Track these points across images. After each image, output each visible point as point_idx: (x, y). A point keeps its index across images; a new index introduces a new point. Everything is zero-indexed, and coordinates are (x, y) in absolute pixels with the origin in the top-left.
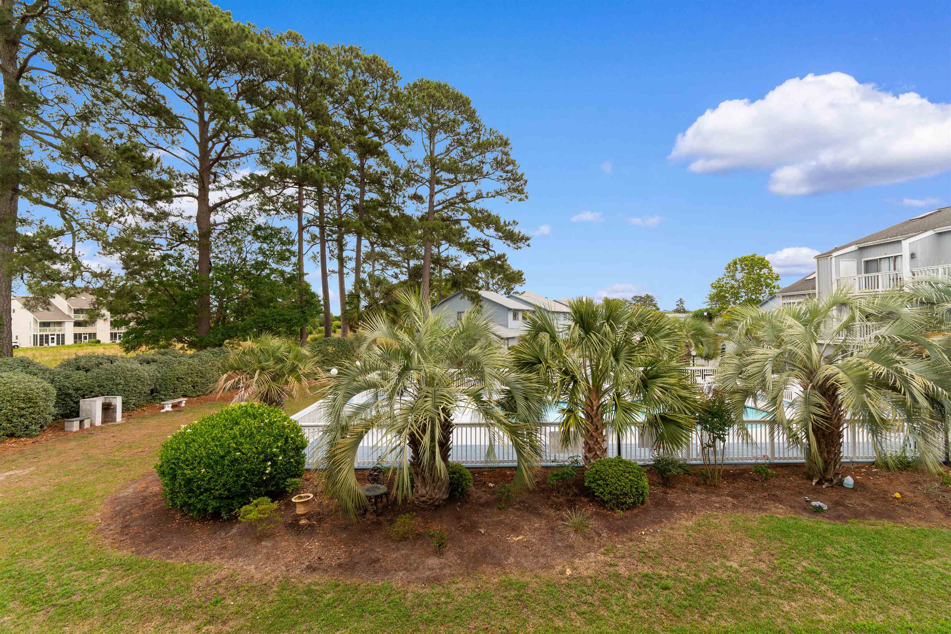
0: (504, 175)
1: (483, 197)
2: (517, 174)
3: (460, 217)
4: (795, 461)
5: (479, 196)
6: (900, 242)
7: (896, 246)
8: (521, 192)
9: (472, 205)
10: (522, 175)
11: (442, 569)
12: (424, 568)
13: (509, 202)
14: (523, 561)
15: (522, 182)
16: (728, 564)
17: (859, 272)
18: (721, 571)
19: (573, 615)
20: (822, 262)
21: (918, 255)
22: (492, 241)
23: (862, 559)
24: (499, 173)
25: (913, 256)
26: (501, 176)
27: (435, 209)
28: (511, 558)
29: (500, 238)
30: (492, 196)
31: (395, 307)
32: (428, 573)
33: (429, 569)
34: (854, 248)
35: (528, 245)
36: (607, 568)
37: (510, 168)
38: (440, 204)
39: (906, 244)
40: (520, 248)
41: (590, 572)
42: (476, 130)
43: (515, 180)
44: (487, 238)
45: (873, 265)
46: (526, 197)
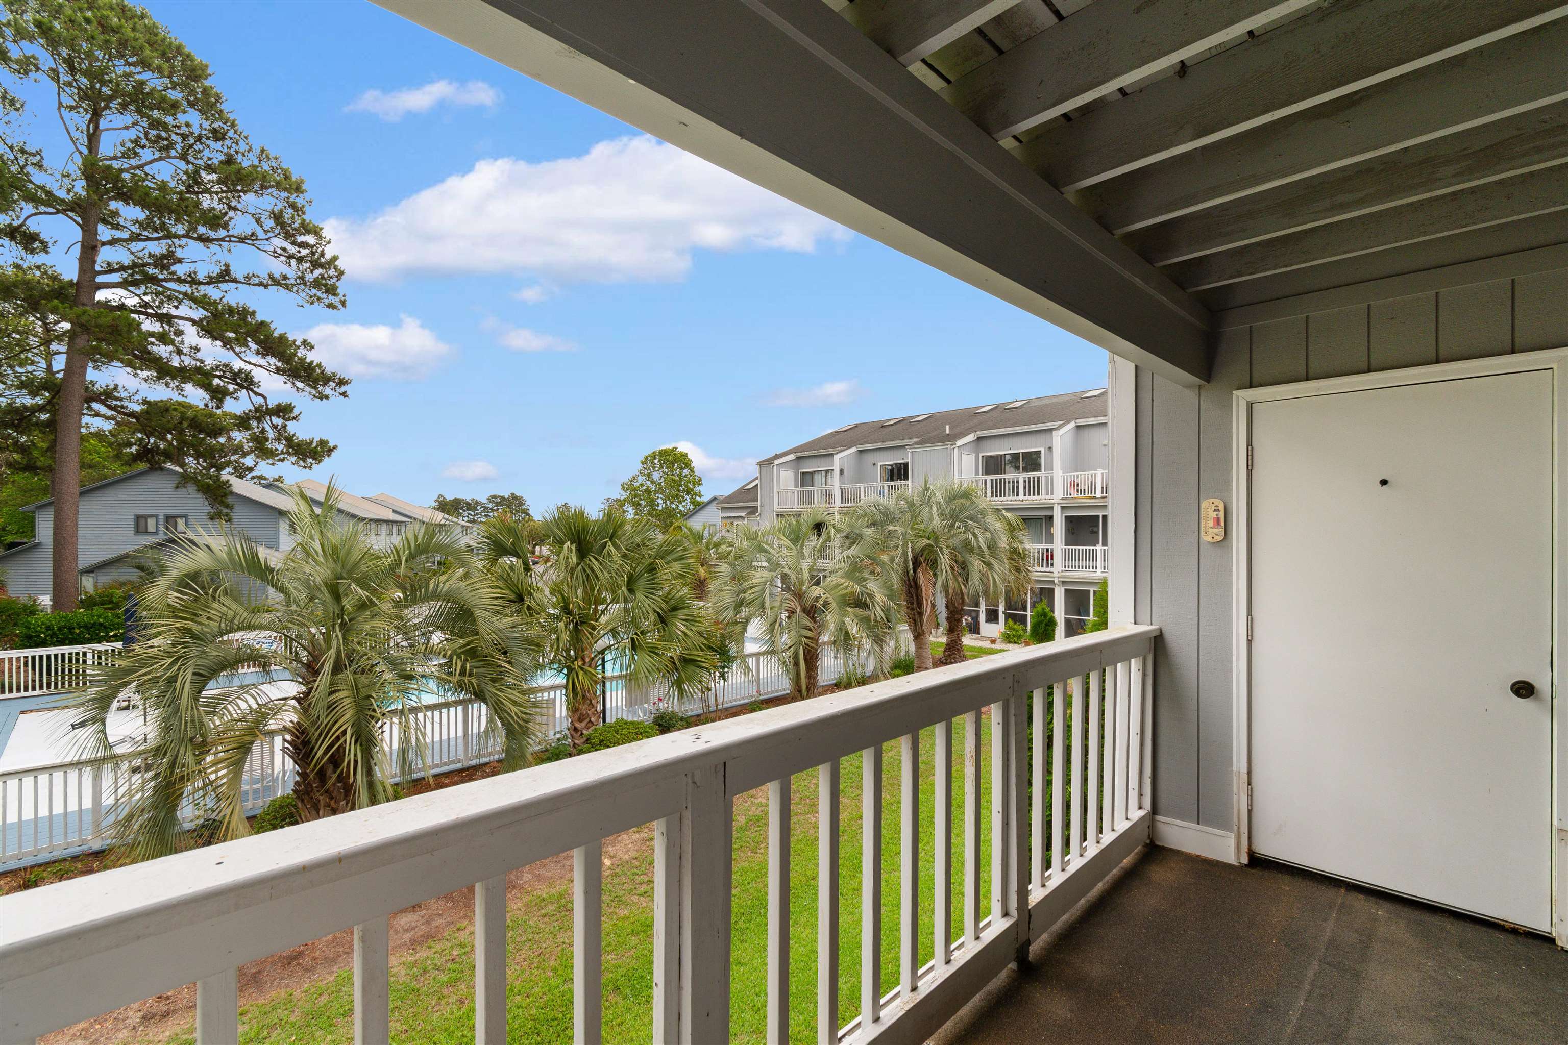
0: (292, 249)
1: (235, 281)
2: (322, 254)
3: (174, 312)
4: (777, 694)
5: (225, 276)
6: (832, 455)
7: (828, 460)
8: (331, 290)
9: (213, 293)
10: (335, 258)
11: (428, 922)
12: (397, 932)
13: (307, 305)
15: (332, 272)
16: (757, 801)
17: (796, 486)
18: (754, 809)
19: (635, 898)
20: (764, 469)
21: (846, 472)
22: (258, 374)
23: (851, 765)
24: (279, 242)
25: (842, 472)
26: (284, 249)
27: (100, 279)
29: (278, 371)
30: (261, 284)
32: (409, 935)
33: (407, 931)
34: (791, 457)
35: (344, 394)
36: (648, 843)
37: (310, 239)
38: (110, 271)
39: (837, 458)
40: (327, 397)
41: (633, 854)
42: (218, 135)
43: (316, 265)
44: (248, 367)
45: (808, 477)
46: (343, 303)
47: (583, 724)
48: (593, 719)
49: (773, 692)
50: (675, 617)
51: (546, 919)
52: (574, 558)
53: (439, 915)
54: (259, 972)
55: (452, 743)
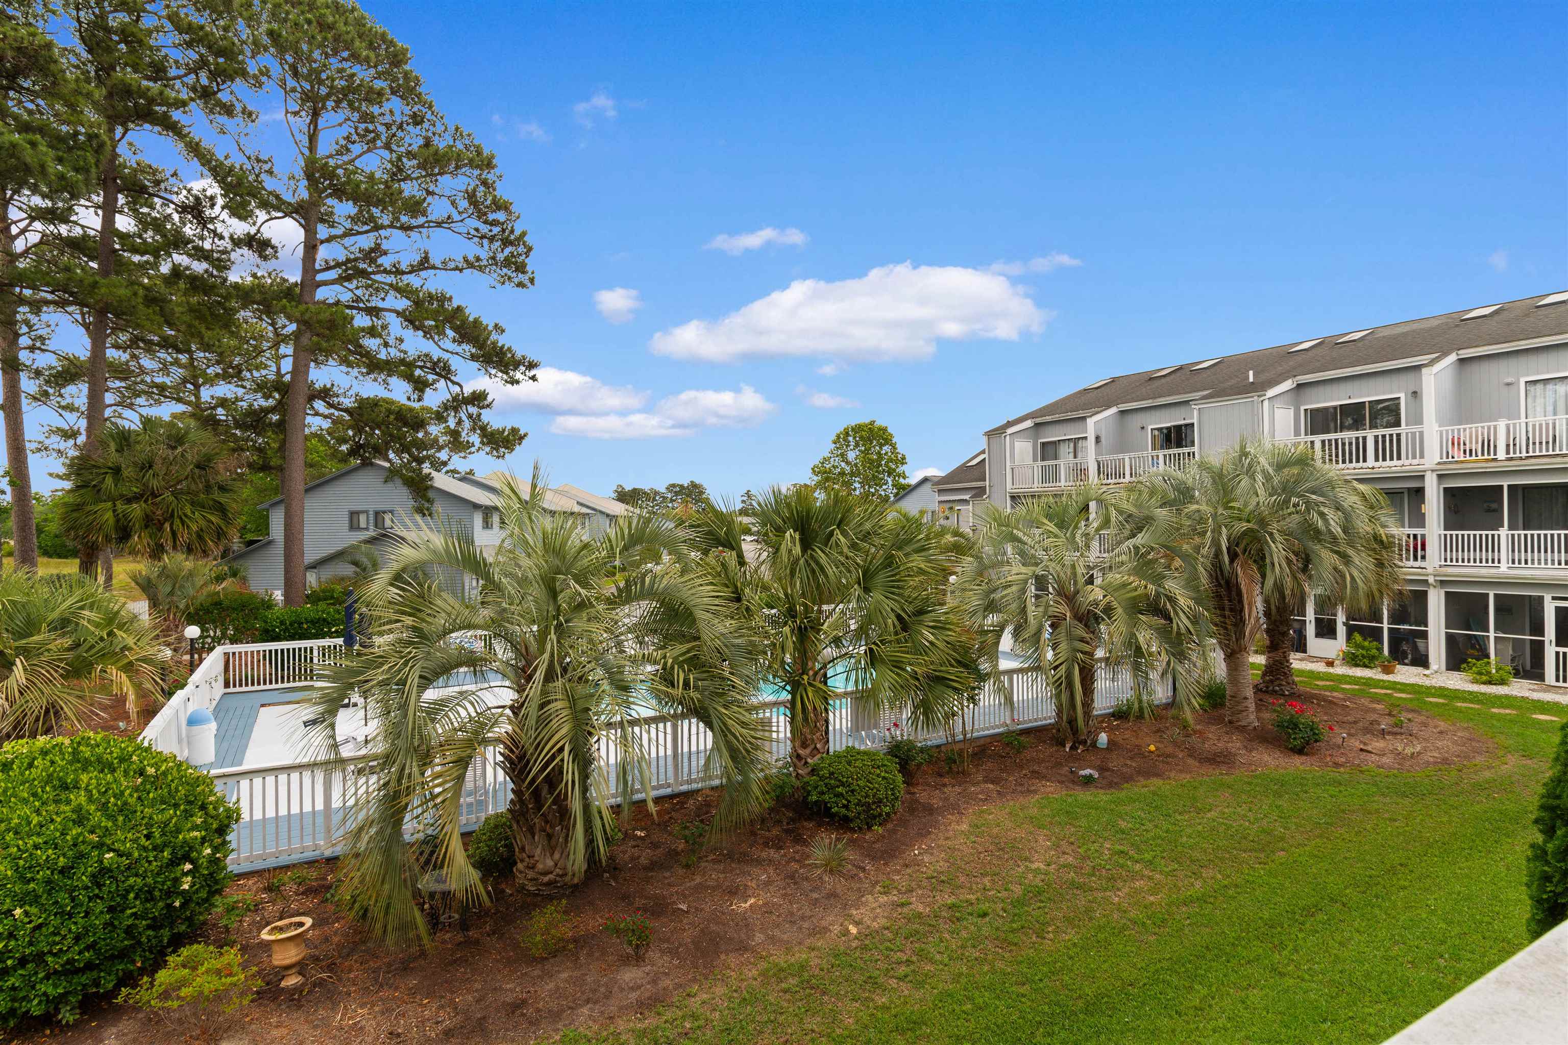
0: (484, 229)
1: (434, 267)
2: (512, 232)
3: (381, 304)
4: (1035, 724)
5: (424, 264)
6: (1084, 419)
7: (1078, 425)
8: (521, 268)
9: (414, 281)
10: (524, 234)
11: (654, 982)
12: (622, 990)
13: (498, 286)
14: (777, 933)
15: (521, 249)
16: (1034, 866)
17: (1035, 460)
18: (1030, 876)
20: (995, 441)
21: (1103, 439)
22: (456, 363)
23: (1156, 826)
24: (474, 223)
25: (1098, 439)
26: (477, 230)
27: (320, 277)
28: (758, 935)
29: (473, 358)
30: (456, 268)
31: (222, 500)
32: (634, 996)
33: (632, 989)
34: (1028, 424)
35: (533, 378)
36: (899, 909)
37: (501, 216)
38: (328, 268)
39: (1091, 422)
40: (518, 382)
41: (883, 922)
42: (417, 120)
43: (506, 242)
44: (446, 356)
45: (1050, 450)
46: (532, 281)
47: (808, 751)
48: (818, 746)
49: (1030, 721)
50: (920, 623)
51: (788, 996)
52: (797, 550)
53: (666, 974)
54: (484, 1018)
55: (662, 762)
